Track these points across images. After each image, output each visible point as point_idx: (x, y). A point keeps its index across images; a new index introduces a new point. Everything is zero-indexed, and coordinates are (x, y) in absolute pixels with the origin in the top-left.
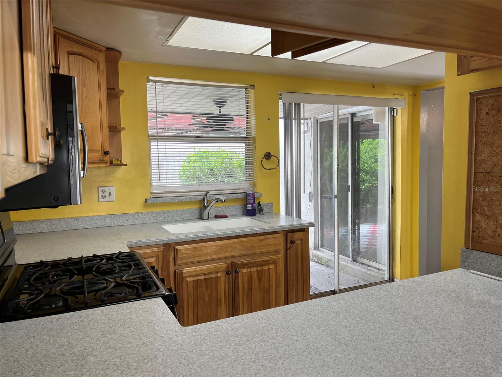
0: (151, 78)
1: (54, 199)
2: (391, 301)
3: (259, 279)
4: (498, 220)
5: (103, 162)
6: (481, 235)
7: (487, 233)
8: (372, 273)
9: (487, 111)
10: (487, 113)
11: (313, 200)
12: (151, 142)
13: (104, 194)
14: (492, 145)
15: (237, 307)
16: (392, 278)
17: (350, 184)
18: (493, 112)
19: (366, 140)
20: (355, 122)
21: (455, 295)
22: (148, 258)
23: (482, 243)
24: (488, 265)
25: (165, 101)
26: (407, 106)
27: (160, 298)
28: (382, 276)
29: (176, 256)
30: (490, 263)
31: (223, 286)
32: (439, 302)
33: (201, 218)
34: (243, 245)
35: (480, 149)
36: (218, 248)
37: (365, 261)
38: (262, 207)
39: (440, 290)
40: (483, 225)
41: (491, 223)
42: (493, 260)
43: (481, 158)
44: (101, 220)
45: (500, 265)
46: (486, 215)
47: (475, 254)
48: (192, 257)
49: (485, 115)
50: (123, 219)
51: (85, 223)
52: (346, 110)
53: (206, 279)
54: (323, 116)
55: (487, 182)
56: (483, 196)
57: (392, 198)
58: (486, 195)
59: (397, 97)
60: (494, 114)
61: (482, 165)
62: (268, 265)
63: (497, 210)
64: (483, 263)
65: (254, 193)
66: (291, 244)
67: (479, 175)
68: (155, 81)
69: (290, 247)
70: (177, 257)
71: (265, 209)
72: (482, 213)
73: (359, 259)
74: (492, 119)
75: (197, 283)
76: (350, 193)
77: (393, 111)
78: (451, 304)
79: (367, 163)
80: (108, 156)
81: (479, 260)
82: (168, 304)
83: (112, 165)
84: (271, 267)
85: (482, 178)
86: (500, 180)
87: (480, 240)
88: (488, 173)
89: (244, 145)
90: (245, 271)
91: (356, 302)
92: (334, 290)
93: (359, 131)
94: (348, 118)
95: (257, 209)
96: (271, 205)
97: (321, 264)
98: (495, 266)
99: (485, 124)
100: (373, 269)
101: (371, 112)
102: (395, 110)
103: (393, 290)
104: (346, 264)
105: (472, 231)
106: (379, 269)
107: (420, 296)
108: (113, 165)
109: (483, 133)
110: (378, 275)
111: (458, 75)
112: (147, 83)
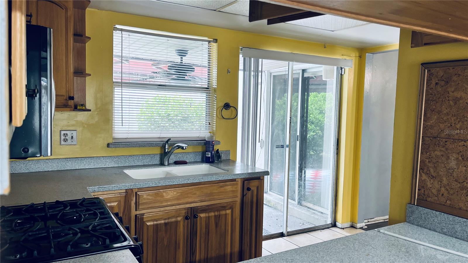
0: (118, 26)
1: (23, 150)
2: (349, 255)
3: (217, 225)
4: (442, 181)
5: (68, 107)
6: (426, 193)
7: (432, 192)
8: (316, 217)
9: (437, 81)
10: (437, 84)
11: (264, 147)
12: (115, 88)
13: (66, 138)
14: (439, 112)
15: (195, 250)
16: (334, 221)
17: (298, 134)
18: (443, 83)
19: (313, 93)
20: (306, 77)
21: (405, 250)
22: (110, 202)
23: (426, 200)
24: (432, 220)
25: (130, 47)
26: (353, 66)
27: (128, 250)
28: (325, 219)
29: (137, 201)
30: (434, 219)
31: (181, 230)
32: (392, 257)
33: (162, 164)
34: (202, 191)
35: (428, 115)
36: (179, 194)
37: (311, 205)
38: (220, 154)
39: (391, 244)
40: (428, 183)
41: (436, 182)
42: (436, 216)
43: (429, 124)
44: (62, 163)
45: (442, 222)
46: (431, 176)
47: (420, 209)
48: (153, 203)
49: (435, 85)
50: (85, 163)
51: (45, 165)
52: (298, 66)
53: (166, 224)
54: (276, 70)
55: (434, 146)
56: (429, 158)
57: (337, 149)
58: (432, 157)
59: (345, 57)
60: (443, 85)
61: (430, 130)
62: (226, 210)
63: (442, 171)
64: (427, 218)
65: (214, 141)
66: (247, 191)
67: (427, 139)
68: (122, 30)
69: (246, 194)
70: (139, 202)
71: (223, 157)
72: (428, 174)
73: (304, 203)
74: (440, 89)
75: (157, 227)
76: (298, 143)
77: (341, 70)
78: (403, 259)
79: (313, 114)
80: (72, 101)
81: (423, 216)
82: (135, 255)
83: (76, 110)
84: (229, 212)
85: (429, 142)
86: (446, 144)
87: (425, 198)
88: (436, 138)
89: (205, 95)
90: (202, 215)
91: (318, 256)
92: (283, 232)
93: (308, 85)
94: (300, 73)
95: (216, 156)
96: (228, 152)
97: (269, 206)
98: (438, 222)
99: (434, 93)
100: (317, 213)
101: (321, 69)
102: (343, 69)
103: (350, 244)
104: (292, 207)
105: (418, 189)
106: (322, 213)
107: (374, 250)
108: (78, 110)
109: (431, 101)
110: (321, 218)
111: (411, 47)
112: (114, 31)
